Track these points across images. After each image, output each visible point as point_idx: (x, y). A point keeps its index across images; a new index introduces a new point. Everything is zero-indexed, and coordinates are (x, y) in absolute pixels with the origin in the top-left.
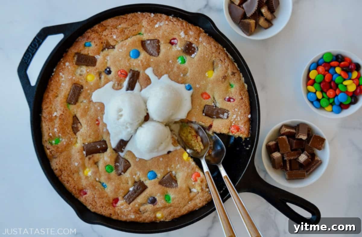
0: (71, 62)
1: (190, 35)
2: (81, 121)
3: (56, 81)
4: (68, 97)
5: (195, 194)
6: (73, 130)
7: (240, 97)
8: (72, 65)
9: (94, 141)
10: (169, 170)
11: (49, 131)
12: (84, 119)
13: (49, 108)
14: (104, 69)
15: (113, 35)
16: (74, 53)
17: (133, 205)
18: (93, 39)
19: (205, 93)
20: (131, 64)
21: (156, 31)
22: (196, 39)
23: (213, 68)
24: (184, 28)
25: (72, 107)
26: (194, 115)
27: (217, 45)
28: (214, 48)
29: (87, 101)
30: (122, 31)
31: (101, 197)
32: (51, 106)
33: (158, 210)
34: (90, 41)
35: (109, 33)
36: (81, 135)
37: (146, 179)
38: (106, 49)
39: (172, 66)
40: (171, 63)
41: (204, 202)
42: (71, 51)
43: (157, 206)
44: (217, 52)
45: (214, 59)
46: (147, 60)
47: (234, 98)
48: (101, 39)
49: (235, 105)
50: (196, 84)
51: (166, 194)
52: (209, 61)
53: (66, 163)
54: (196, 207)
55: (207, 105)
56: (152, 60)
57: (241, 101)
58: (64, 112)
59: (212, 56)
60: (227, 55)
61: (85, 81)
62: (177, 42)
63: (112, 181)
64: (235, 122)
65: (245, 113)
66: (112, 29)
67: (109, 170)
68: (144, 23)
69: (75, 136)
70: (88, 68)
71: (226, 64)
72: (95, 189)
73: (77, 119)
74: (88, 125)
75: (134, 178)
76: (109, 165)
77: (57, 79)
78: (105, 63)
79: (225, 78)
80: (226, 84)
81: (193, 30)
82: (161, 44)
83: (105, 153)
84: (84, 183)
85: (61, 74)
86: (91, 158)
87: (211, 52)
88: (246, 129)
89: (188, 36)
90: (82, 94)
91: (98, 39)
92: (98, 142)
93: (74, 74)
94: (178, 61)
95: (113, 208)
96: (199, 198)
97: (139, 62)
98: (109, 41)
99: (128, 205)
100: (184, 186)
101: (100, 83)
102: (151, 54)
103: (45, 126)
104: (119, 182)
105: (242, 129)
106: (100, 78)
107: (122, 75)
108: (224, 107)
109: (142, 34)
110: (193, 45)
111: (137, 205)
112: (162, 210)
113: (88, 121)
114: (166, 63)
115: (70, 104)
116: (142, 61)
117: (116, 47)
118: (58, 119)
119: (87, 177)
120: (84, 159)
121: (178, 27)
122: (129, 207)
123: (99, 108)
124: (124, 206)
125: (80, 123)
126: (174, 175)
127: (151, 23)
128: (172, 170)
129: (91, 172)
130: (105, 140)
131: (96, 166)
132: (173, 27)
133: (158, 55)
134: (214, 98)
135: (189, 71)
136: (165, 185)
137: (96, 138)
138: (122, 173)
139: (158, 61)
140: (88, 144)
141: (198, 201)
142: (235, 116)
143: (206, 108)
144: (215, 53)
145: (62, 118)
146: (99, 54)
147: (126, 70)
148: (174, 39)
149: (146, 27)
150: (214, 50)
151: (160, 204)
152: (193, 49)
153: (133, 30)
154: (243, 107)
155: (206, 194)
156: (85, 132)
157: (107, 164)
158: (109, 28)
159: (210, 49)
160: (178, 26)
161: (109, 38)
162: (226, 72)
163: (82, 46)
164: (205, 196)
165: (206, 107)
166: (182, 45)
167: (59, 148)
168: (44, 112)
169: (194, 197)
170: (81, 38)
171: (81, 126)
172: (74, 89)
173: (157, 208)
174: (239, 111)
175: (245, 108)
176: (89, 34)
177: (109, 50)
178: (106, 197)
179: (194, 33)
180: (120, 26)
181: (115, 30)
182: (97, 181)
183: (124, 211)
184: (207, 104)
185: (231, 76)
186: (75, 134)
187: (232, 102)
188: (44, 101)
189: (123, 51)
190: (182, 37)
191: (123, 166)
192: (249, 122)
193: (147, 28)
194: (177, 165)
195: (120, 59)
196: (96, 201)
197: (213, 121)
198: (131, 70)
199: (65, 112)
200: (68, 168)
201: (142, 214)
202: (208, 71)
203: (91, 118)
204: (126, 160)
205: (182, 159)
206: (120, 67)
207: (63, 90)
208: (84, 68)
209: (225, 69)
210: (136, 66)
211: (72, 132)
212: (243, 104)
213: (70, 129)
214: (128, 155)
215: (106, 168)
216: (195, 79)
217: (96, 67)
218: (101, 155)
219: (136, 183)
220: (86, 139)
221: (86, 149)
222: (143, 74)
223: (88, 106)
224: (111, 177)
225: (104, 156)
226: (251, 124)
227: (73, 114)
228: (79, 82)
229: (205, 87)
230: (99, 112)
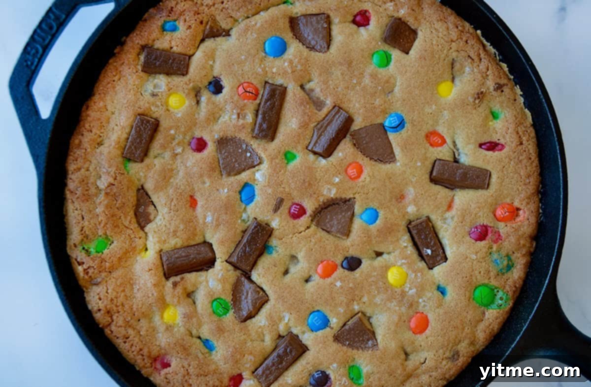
0: (132, 67)
2: (154, 198)
3: (100, 110)
4: (125, 146)
5: (418, 363)
6: (138, 221)
7: (517, 140)
8: (134, 73)
9: (186, 244)
10: (356, 307)
11: (82, 222)
12: (161, 194)
13: (83, 170)
14: (206, 82)
16: (139, 46)
18: (182, 13)
19: (434, 133)
20: (267, 69)
22: (413, 11)
23: (452, 76)
25: (134, 168)
26: (412, 182)
27: (461, 24)
28: (455, 30)
29: (169, 153)
31: (202, 373)
32: (86, 166)
34: (175, 17)
36: (156, 230)
37: (305, 329)
38: (212, 38)
39: (360, 74)
40: (358, 66)
41: (438, 380)
42: (133, 42)
44: (461, 39)
45: (454, 54)
46: (303, 61)
47: (502, 142)
48: (198, 14)
49: (505, 158)
51: (352, 364)
52: (444, 60)
53: (123, 294)
55: (440, 160)
56: (314, 60)
57: (520, 147)
58: (115, 179)
59: (451, 48)
60: (484, 46)
61: (165, 108)
62: (370, 20)
63: (226, 334)
64: (505, 198)
67: (220, 310)
69: (141, 234)
70: (170, 80)
71: (483, 67)
72: (189, 354)
73: (147, 194)
74: (172, 207)
75: (278, 328)
76: (219, 298)
77: (101, 105)
78: (208, 67)
79: (480, 96)
80: (482, 110)
82: (333, 24)
83: (211, 271)
84: (163, 340)
86: (179, 282)
87: (446, 39)
88: (532, 212)
89: (396, 5)
90: (157, 138)
91: (192, 13)
92: (194, 245)
93: (139, 91)
94: (372, 61)
96: (427, 372)
97: (286, 64)
98: (218, 18)
100: (393, 345)
101: (199, 114)
102: (311, 46)
103: (74, 212)
104: (243, 338)
105: (521, 213)
106: (198, 102)
107: (248, 94)
108: (480, 164)
109: (291, 3)
113: (172, 200)
114: (346, 65)
115: (129, 160)
116: (291, 62)
117: (233, 32)
118: (102, 197)
119: (169, 328)
120: (163, 287)
125: (152, 203)
126: (368, 320)
128: (364, 309)
129: (178, 315)
130: (210, 241)
131: (190, 300)
133: (328, 47)
134: (455, 145)
135: (398, 84)
136: (347, 343)
137: (189, 239)
138: (249, 317)
139: (328, 61)
140: (172, 250)
141: (425, 379)
143: (436, 167)
144: (457, 42)
145: (112, 193)
147: (255, 82)
148: (364, 12)
150: (454, 34)
154: (525, 162)
156: (164, 223)
157: (216, 296)
159: (445, 33)
161: (218, 12)
162: (483, 84)
163: (156, 31)
164: (440, 368)
165: (437, 163)
166: (383, 26)
167: (106, 261)
168: (71, 179)
169: (415, 370)
170: (155, 12)
171: (156, 211)
172: (139, 128)
174: (513, 172)
175: (528, 164)
176: (173, 3)
177: (218, 39)
178: (215, 372)
182: (192, 335)
184: (440, 156)
185: (494, 93)
186: (142, 228)
187: (497, 150)
188: (72, 154)
189: (249, 41)
190: (381, 7)
191: (252, 300)
192: (538, 195)
194: (375, 296)
195: (243, 57)
196: (191, 382)
197: (454, 196)
198: (267, 82)
199: (118, 178)
200: (127, 307)
202: (442, 82)
203: (178, 192)
204: (259, 287)
205: (385, 283)
206: (242, 78)
207: (113, 129)
208: (161, 80)
209: (479, 76)
210: (279, 74)
211: (136, 225)
212: (524, 157)
213: (131, 218)
214: (263, 276)
215: (212, 306)
216: (412, 101)
217: (188, 77)
218: (201, 276)
219: (281, 338)
220: (167, 241)
221: (167, 262)
222: (295, 91)
223: (171, 165)
224: (224, 325)
225: (208, 277)
226: (541, 201)
227: (138, 184)
228: (151, 110)
229: (436, 118)
230: (195, 179)
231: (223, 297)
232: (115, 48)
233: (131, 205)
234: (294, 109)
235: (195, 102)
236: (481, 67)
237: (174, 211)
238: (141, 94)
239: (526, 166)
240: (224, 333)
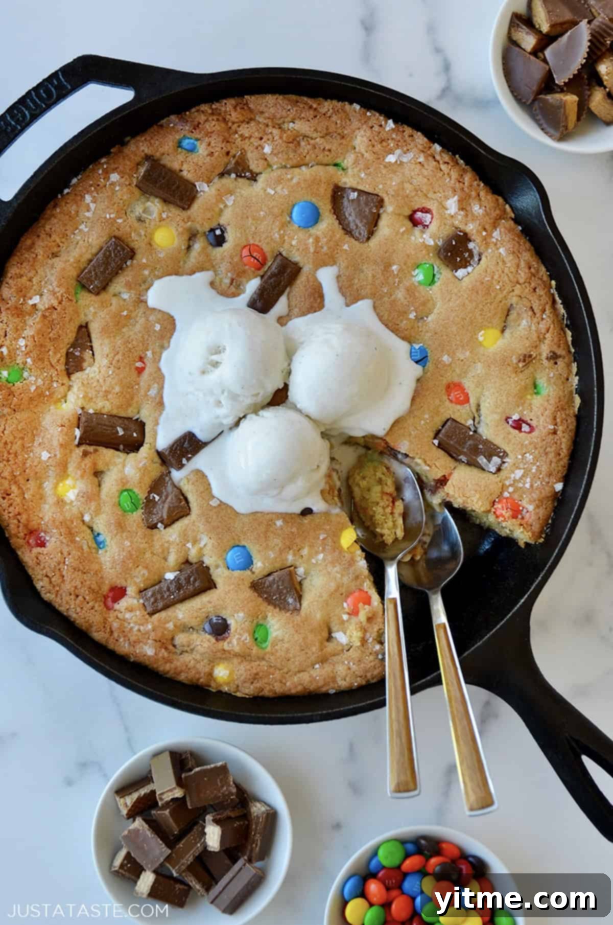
0: (127, 176)
1: (473, 215)
2: (96, 344)
3: (69, 214)
4: (85, 268)
5: (340, 648)
6: (67, 363)
7: (552, 427)
8: (126, 186)
9: (115, 412)
10: (290, 558)
12: (106, 341)
13: (24, 279)
14: (207, 228)
15: (265, 142)
16: (143, 154)
17: (159, 620)
18: (209, 134)
19: (459, 386)
20: (286, 238)
21: (384, 171)
22: (485, 229)
23: (503, 324)
24: (462, 189)
25: (86, 299)
26: (410, 435)
27: (536, 266)
28: (527, 271)
29: (133, 295)
30: (294, 140)
31: (81, 568)
32: (30, 275)
33: (225, 656)
34: (199, 136)
35: (256, 134)
36: (85, 382)
37: (220, 563)
38: (233, 176)
39: (394, 283)
40: (396, 273)
41: (357, 676)
42: (137, 146)
43: (225, 645)
44: (530, 283)
45: (514, 300)
46: (332, 244)
47: (534, 423)
48: (228, 142)
49: (531, 443)
50: (442, 351)
51: (261, 622)
52: (501, 302)
53: (20, 442)
54: (332, 685)
55: (454, 420)
56: (346, 247)
57: (551, 437)
58: (60, 303)
59: (513, 291)
60: (554, 302)
61: (146, 240)
62: (430, 222)
63: (124, 535)
64: (514, 492)
65: (550, 475)
66: (267, 126)
67: (127, 505)
68: (361, 140)
69: (66, 380)
70: (165, 208)
71: (543, 326)
72: (73, 541)
73: (89, 336)
74: (114, 362)
75: (189, 549)
76: (131, 490)
77: (73, 209)
78: (217, 210)
79: (527, 359)
80: (522, 379)
81: (486, 204)
82: (384, 211)
83: (132, 455)
84: (48, 513)
85: (88, 198)
86: (91, 453)
87: (511, 277)
88: (539, 518)
89: (467, 216)
90: (126, 273)
91: (221, 139)
92: (120, 418)
93: (123, 211)
94: (414, 273)
95: (105, 609)
96: (346, 662)
97: (311, 240)
98: (249, 155)
99: (147, 616)
100: (318, 616)
101: (185, 262)
102: (348, 229)
104: (142, 546)
105: (527, 516)
106: (189, 248)
107: (252, 259)
108: (498, 441)
109: (343, 169)
110: (471, 245)
111: (170, 626)
112: (235, 661)
113: (118, 353)
114: (382, 267)
115: (83, 287)
116: (317, 240)
117: (261, 179)
118: (37, 317)
119: (60, 502)
120: (71, 451)
121: (448, 180)
122: (147, 622)
123: (158, 327)
124: (136, 616)
125: (91, 348)
126: (299, 579)
127: (379, 146)
128: (298, 564)
129: (76, 491)
130: (144, 420)
131: (96, 480)
132: (435, 176)
133: (368, 239)
134: (478, 409)
135: (436, 311)
136: (265, 596)
137: (119, 407)
138: (160, 525)
139: (361, 255)
140: (95, 414)
141: (341, 670)
142: (519, 473)
143: (446, 426)
144: (523, 286)
145: (50, 318)
146: (209, 182)
147: (266, 248)
148: (426, 211)
149: (360, 153)
150: (523, 275)
151: (235, 642)
152: (466, 255)
153: (324, 149)
154: (551, 456)
155: (372, 658)
156: (98, 377)
157: (128, 487)
158: (260, 119)
159: (513, 270)
160: (450, 178)
161: (251, 148)
162: (536, 347)
163: (171, 144)
164: (364, 663)
165: (449, 423)
166: (441, 236)
167: (14, 396)
168: (7, 283)
169: (334, 655)
170: (177, 120)
171: (92, 360)
172: (110, 251)
173: (224, 650)
174: (534, 464)
175: (554, 460)
176: (202, 118)
177: (240, 180)
178: (96, 573)
179: (486, 211)
180: (291, 125)
181: (276, 132)
182: (83, 521)
183: (131, 629)
184: (455, 416)
185: (545, 362)
186: (69, 374)
187: (525, 432)
188: (18, 254)
189: (277, 196)
190: (448, 212)
191: (169, 508)
192: (553, 501)
193: (363, 155)
194: (317, 553)
195: (262, 213)
196: (64, 573)
197: (455, 468)
198: (280, 254)
199: (63, 303)
200: (20, 458)
201: (175, 653)
202: (488, 327)
203: (127, 347)
204: (183, 495)
205: (334, 542)
206: (253, 237)
207: (77, 243)
208: (156, 205)
209: (534, 336)
210: (298, 250)
211: (63, 367)
212: (553, 449)
213: (61, 356)
214: (193, 484)
215: (119, 497)
216: (445, 337)
217: (189, 212)
218: (119, 457)
219: (187, 565)
220: (94, 400)
221: (86, 424)
222: (310, 276)
223: (131, 311)
224: (126, 523)
225: (127, 461)
226: (555, 510)
227: (82, 319)
228: (131, 237)
229: (466, 367)
230: (154, 338)
231: (136, 490)
232: (114, 146)
233: (66, 341)
234: (300, 297)
235: (186, 246)
236: (541, 326)
237: (115, 367)
238: (126, 213)
239: (551, 462)
240: (123, 532)
